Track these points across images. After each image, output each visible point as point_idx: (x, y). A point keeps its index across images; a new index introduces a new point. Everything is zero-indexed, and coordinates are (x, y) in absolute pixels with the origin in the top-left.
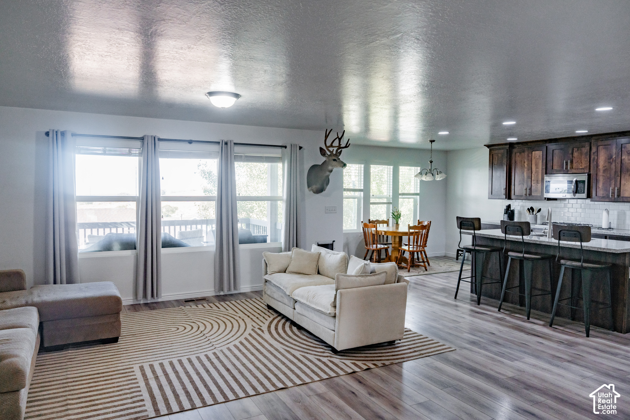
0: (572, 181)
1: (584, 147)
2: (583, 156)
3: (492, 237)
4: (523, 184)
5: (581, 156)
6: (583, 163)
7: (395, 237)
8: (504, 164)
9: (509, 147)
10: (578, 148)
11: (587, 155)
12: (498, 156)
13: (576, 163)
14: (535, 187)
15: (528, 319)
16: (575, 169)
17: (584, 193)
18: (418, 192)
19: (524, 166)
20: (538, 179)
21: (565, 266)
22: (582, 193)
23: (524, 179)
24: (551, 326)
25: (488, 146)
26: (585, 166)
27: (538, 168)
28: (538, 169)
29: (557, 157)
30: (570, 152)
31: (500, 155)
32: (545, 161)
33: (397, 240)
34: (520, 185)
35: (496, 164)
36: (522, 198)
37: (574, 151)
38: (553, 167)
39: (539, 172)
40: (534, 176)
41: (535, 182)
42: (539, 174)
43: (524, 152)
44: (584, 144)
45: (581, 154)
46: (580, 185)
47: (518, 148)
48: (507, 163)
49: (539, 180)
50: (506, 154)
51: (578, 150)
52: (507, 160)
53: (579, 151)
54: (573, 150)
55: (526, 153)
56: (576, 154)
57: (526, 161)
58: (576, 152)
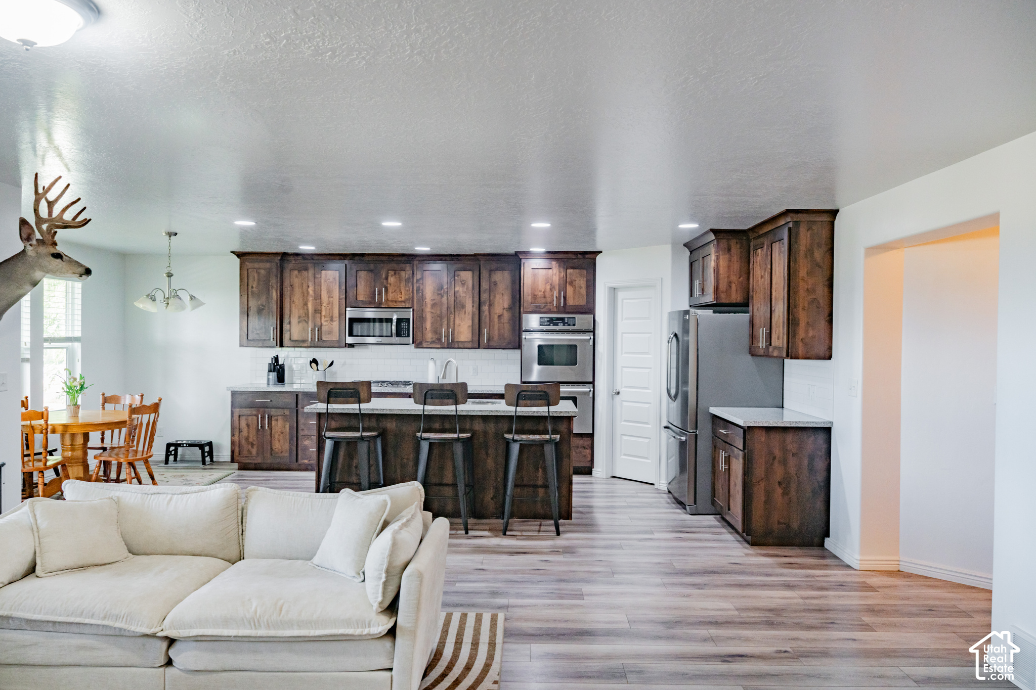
0: (392, 319)
1: (405, 271)
2: (403, 284)
3: (377, 412)
4: (307, 322)
5: (400, 283)
6: (403, 293)
7: (73, 436)
8: (272, 287)
9: (280, 260)
10: (395, 271)
11: (409, 282)
12: (259, 273)
13: (392, 293)
14: (327, 327)
15: (467, 533)
16: (392, 301)
17: (408, 336)
18: (78, 334)
19: (308, 293)
20: (333, 314)
21: (521, 443)
22: (405, 337)
23: (307, 315)
24: (505, 534)
25: (239, 255)
26: (407, 297)
27: (332, 297)
28: (332, 299)
29: (363, 282)
30: (384, 276)
31: (262, 272)
32: (344, 287)
33: (80, 440)
34: (300, 324)
35: (254, 286)
36: (306, 345)
37: (390, 274)
38: (358, 296)
39: (334, 303)
40: (326, 309)
41: (327, 319)
42: (334, 306)
43: (306, 269)
44: (404, 265)
45: (400, 280)
46: (404, 324)
47: (294, 262)
48: (277, 287)
49: (334, 316)
50: (274, 270)
51: (395, 273)
52: (277, 282)
53: (397, 276)
54: (388, 273)
55: (311, 272)
56: (392, 279)
57: (310, 284)
58: (392, 276)
